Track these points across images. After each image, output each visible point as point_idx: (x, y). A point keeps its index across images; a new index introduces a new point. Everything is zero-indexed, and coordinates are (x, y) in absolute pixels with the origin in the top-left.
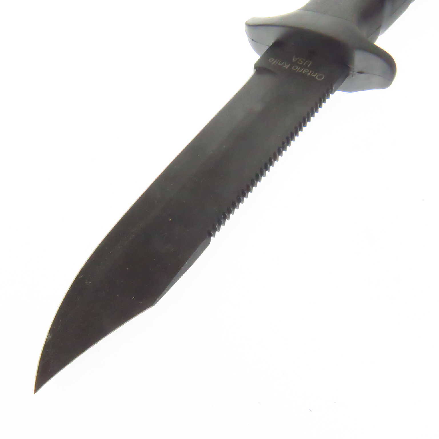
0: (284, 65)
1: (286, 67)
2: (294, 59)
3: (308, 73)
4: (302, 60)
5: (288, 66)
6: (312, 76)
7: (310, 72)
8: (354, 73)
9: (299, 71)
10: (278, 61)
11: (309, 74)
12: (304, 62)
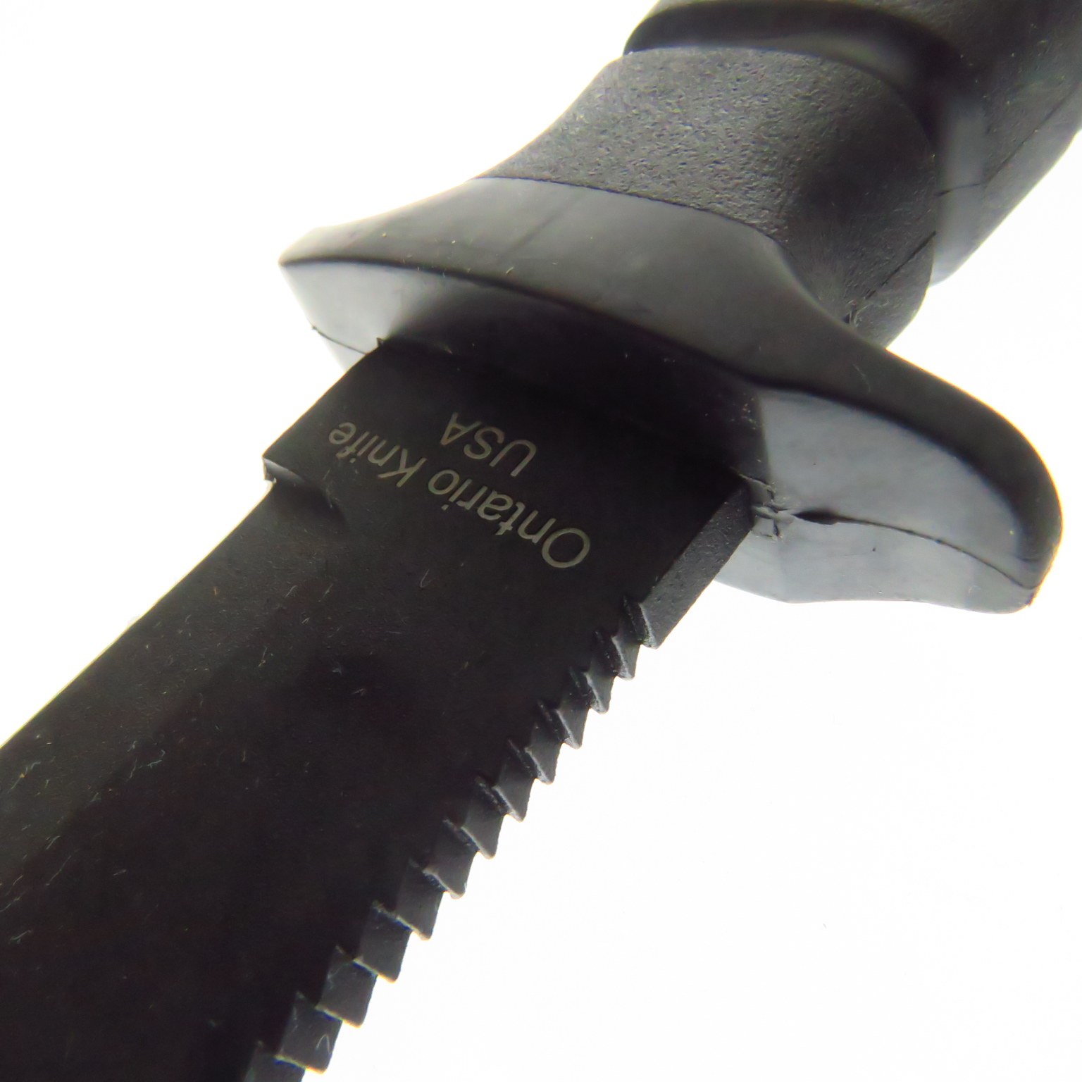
0: (394, 463)
1: (405, 474)
2: (454, 430)
3: (506, 516)
4: (490, 438)
5: (411, 472)
6: (527, 537)
7: (516, 515)
8: (782, 514)
9: (460, 504)
10: (375, 438)
11: (507, 526)
12: (497, 449)
